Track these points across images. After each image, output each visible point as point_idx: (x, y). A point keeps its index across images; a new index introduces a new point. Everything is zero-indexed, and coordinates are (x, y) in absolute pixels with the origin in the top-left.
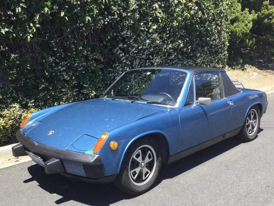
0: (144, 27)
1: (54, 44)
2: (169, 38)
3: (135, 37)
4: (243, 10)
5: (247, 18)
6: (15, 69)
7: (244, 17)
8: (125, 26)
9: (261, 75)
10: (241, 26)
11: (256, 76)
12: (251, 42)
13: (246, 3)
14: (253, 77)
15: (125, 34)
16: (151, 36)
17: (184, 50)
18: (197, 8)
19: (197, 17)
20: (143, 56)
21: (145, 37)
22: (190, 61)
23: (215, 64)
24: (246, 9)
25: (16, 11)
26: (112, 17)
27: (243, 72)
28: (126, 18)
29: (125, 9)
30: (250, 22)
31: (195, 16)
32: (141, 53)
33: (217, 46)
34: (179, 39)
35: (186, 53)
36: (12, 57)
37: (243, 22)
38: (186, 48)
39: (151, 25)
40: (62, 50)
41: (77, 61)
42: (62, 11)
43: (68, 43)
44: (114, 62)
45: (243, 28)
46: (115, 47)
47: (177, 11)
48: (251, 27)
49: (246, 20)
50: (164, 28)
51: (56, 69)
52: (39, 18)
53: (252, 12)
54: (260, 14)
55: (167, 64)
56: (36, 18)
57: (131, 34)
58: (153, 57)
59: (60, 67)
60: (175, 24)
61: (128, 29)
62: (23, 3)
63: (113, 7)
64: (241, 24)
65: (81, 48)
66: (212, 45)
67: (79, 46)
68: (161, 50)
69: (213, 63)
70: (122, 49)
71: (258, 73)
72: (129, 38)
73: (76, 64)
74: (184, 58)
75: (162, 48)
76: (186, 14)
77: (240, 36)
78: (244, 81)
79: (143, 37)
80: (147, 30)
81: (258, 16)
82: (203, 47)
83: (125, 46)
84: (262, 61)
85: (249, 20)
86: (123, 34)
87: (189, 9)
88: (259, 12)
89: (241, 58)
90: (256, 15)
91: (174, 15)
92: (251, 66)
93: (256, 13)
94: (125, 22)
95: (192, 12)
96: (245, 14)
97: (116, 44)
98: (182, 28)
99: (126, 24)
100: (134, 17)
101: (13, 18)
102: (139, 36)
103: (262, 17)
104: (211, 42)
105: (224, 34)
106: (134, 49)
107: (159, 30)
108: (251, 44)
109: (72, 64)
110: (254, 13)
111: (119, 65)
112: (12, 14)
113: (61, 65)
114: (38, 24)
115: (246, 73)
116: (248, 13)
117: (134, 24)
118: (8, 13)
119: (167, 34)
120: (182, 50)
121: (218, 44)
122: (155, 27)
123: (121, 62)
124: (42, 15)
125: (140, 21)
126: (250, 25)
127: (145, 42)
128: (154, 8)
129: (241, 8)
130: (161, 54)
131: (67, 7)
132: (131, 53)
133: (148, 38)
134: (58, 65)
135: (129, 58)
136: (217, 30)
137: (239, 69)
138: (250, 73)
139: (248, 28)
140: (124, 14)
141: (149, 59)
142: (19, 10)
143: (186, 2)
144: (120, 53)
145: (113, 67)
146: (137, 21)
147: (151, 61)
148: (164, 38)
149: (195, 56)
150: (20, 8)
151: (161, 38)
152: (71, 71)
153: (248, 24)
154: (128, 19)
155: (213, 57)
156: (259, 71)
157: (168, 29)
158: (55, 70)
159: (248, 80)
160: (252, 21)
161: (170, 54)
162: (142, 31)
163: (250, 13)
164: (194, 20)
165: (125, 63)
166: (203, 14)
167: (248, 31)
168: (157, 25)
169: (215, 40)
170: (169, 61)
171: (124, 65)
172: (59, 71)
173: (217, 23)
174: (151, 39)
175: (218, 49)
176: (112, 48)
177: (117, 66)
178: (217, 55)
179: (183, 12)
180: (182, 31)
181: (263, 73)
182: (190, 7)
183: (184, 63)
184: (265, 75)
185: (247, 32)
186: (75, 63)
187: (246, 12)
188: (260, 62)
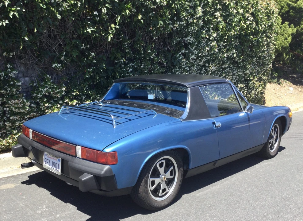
0: (205, 35)
1: (126, 45)
2: (225, 47)
3: (197, 43)
4: (283, 23)
5: (287, 32)
6: (92, 68)
7: (284, 30)
8: (189, 32)
9: (297, 90)
10: (281, 39)
11: (292, 91)
12: (288, 57)
13: (285, 16)
14: (289, 92)
15: (188, 40)
16: (210, 44)
17: (235, 60)
18: (252, 19)
19: (251, 28)
20: (200, 63)
21: (204, 44)
22: (240, 71)
23: (261, 75)
24: (286, 22)
25: (102, 12)
26: (181, 23)
27: (279, 86)
28: (192, 25)
29: (192, 16)
30: (290, 35)
31: (250, 27)
32: (199, 60)
33: (265, 57)
34: (234, 48)
35: (237, 62)
36: (92, 55)
37: (283, 35)
38: (238, 57)
39: (212, 33)
40: (132, 52)
41: (143, 63)
42: (140, 15)
43: (139, 45)
44: (174, 67)
45: (283, 41)
46: (178, 53)
47: (235, 21)
48: (290, 41)
49: (286, 34)
50: (222, 36)
51: (125, 70)
52: (119, 20)
53: (291, 26)
54: (300, 29)
55: (220, 72)
56: (117, 20)
57: (194, 40)
58: (209, 64)
59: (128, 68)
60: (233, 33)
61: (192, 36)
62: (109, 4)
63: (182, 12)
64: (280, 38)
65: (150, 51)
66: (260, 57)
67: (148, 49)
68: (217, 58)
69: (260, 74)
70: (184, 55)
71: (293, 88)
72: (191, 44)
73: (142, 67)
74: (234, 67)
75: (218, 56)
76: (243, 24)
77: (280, 50)
78: (281, 95)
79: (203, 44)
80: (208, 37)
81: (297, 31)
82: (252, 57)
83: (187, 52)
84: (296, 76)
85: (288, 34)
86: (186, 39)
87: (246, 19)
88: (299, 27)
89: (276, 72)
90: (296, 29)
91: (232, 25)
92: (286, 81)
93: (295, 27)
94: (190, 28)
95: (248, 23)
96: (285, 28)
97: (178, 49)
98: (237, 38)
99: (191, 31)
100: (198, 24)
101: (97, 18)
102: (200, 42)
103: (300, 32)
104: (260, 54)
105: (272, 46)
106: (194, 55)
107: (218, 38)
108: (288, 59)
109: (139, 66)
110: (293, 27)
111: (179, 70)
112: (98, 14)
113: (129, 67)
114: (118, 25)
115: (282, 87)
116: (288, 26)
117: (197, 31)
118: (95, 13)
119: (224, 42)
120: (234, 59)
121: (265, 56)
122: (215, 35)
123: (180, 68)
124: (123, 17)
125: (202, 27)
126: (290, 39)
127: (204, 49)
128: (216, 16)
129: (281, 21)
130: (216, 62)
131: (144, 10)
132: (190, 59)
133: (208, 45)
134: (127, 66)
135: (188, 64)
136: (267, 42)
137: (276, 83)
138: (286, 88)
139: (288, 42)
140: (191, 21)
141: (205, 66)
142: (104, 10)
143: (243, 13)
144: (182, 59)
145: (173, 71)
146: (200, 28)
147: (207, 68)
148: (221, 47)
149: (245, 66)
150: (105, 9)
151: (219, 46)
152: (136, 73)
153: (288, 38)
154: (193, 25)
155: (260, 68)
156: (294, 86)
157: (225, 38)
158: (123, 70)
159: (286, 94)
160: (291, 35)
161: (224, 63)
162: (203, 38)
163: (290, 27)
164: (249, 30)
165: (184, 68)
166: (257, 25)
167: (288, 45)
168: (217, 33)
169: (264, 52)
170: (222, 69)
171: (183, 71)
172: (127, 72)
173: (267, 34)
174: (210, 47)
175: (265, 60)
176: (175, 53)
177: (177, 71)
178: (264, 67)
179: (240, 22)
180: (237, 41)
181: (298, 88)
182: (246, 17)
183: (234, 73)
184: (300, 91)
185: (286, 46)
186: (141, 65)
187: (286, 26)
188: (294, 77)
